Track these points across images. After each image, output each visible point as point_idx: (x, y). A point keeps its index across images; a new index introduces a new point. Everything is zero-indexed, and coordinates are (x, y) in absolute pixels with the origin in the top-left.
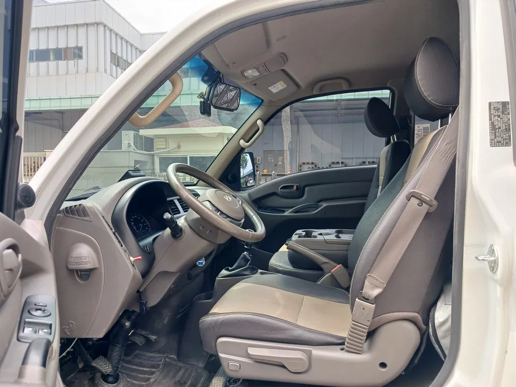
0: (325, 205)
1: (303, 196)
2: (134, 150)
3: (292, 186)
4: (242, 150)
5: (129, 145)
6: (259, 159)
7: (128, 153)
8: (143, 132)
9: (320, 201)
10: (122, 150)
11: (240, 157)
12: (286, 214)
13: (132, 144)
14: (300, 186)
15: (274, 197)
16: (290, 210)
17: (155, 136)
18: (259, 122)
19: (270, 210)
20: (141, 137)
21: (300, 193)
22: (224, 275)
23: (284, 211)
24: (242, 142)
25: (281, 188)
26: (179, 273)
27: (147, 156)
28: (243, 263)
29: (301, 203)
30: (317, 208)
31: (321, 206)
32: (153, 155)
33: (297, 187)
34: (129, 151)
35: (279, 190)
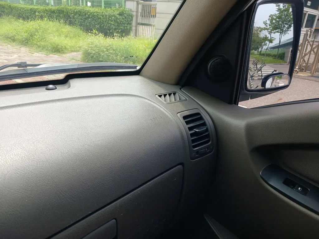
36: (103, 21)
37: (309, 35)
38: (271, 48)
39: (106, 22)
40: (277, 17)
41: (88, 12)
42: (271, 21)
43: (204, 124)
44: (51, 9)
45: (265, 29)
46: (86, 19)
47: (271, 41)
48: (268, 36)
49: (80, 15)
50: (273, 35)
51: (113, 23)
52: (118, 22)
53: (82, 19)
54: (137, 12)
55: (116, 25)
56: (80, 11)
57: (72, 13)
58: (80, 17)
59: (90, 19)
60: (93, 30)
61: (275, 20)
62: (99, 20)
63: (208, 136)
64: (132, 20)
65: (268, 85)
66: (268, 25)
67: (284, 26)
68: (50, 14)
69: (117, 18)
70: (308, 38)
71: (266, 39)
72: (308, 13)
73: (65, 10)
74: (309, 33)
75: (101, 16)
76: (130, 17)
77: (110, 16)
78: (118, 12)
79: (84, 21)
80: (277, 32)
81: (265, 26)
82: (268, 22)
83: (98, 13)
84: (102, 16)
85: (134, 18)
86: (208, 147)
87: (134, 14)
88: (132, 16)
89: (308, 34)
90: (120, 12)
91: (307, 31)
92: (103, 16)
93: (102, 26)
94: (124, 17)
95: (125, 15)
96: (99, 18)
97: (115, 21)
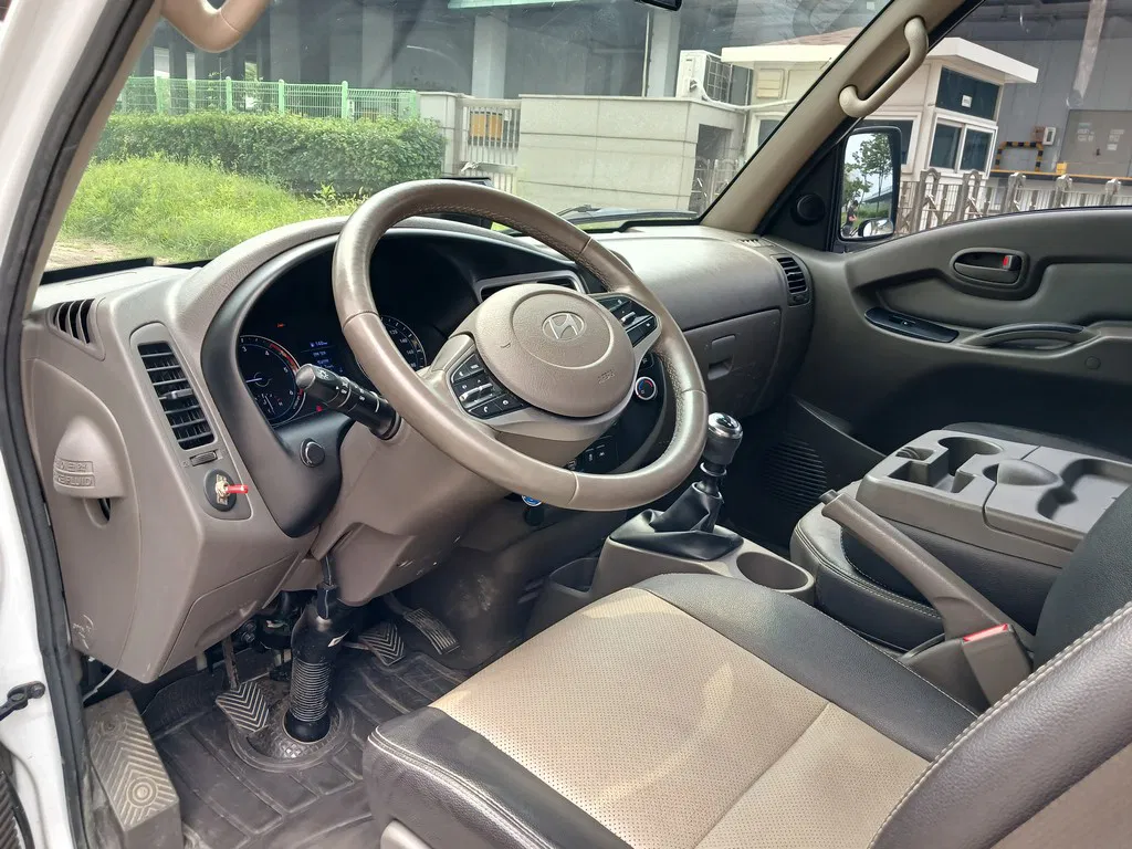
0: (1102, 335)
1: (1029, 297)
2: (703, 99)
3: (1001, 257)
4: (847, 124)
5: (693, 89)
6: (1050, 133)
7: (685, 107)
8: (731, 55)
9: (1087, 321)
10: (678, 98)
11: (843, 145)
12: (957, 345)
13: (700, 85)
14: (1028, 259)
15: (932, 285)
16: (980, 334)
17: (756, 63)
18: (913, 29)
19: (910, 325)
20: (723, 67)
21: (1021, 284)
22: (633, 535)
23: (955, 335)
24: (848, 96)
25: (961, 259)
26: (410, 539)
27: (731, 115)
28: (687, 513)
29: (1020, 316)
30: (1073, 344)
31: (1087, 337)
32: (748, 113)
33: (1017, 261)
34: (690, 102)
35: (949, 265)
36: (352, 159)
37: (971, 189)
38: (866, 202)
39: (360, 160)
40: (873, 147)
41: (300, 131)
42: (865, 154)
43: (799, 269)
44: (166, 124)
45: (856, 167)
46: (292, 152)
47: (866, 189)
48: (862, 179)
49: (270, 141)
50: (869, 177)
51: (385, 164)
52: (399, 162)
53: (278, 154)
54: (457, 129)
55: (395, 169)
56: (271, 129)
57: (243, 136)
58: (272, 148)
59: (305, 153)
60: (323, 186)
61: (870, 150)
62: (339, 155)
63: (803, 283)
64: (442, 154)
65: (867, 231)
66: (860, 160)
67: (885, 162)
68: (164, 140)
69: (397, 149)
70: (970, 196)
71: (858, 184)
72: (967, 127)
73: (218, 127)
74: (971, 183)
75: (345, 144)
76: (437, 146)
77: (373, 145)
78: (400, 132)
79: (286, 159)
80: (875, 172)
81: (855, 162)
82: (860, 155)
83: (333, 136)
84: (348, 143)
85: (449, 150)
86: (804, 295)
87: (449, 135)
88: (441, 142)
89: (968, 187)
90: (405, 132)
91: (966, 178)
92: (351, 143)
93: (348, 173)
94: (418, 146)
95: (423, 140)
96: (337, 149)
97: (390, 157)
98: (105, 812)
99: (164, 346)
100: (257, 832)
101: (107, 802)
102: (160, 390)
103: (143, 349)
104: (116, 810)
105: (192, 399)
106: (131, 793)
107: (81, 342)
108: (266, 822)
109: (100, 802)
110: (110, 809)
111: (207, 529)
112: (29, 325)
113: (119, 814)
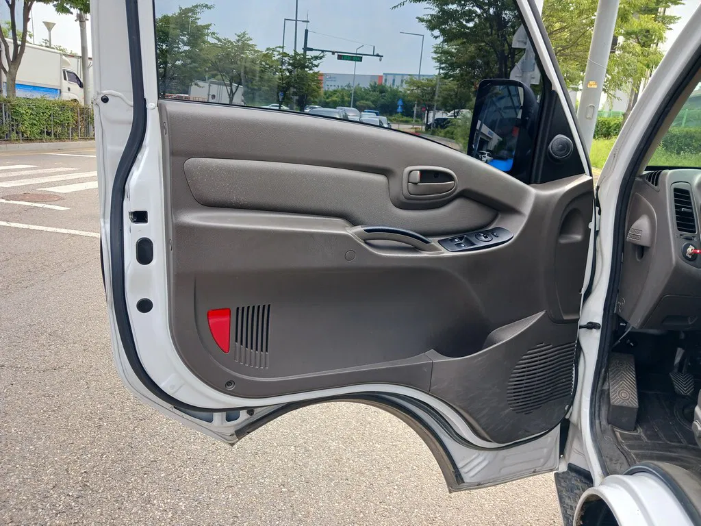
98: (606, 393)
99: (687, 192)
100: (669, 442)
101: (609, 389)
102: (677, 207)
103: (676, 190)
104: (611, 395)
105: (692, 214)
106: (619, 392)
107: (654, 186)
108: (674, 442)
109: (606, 387)
110: (609, 393)
111: (677, 262)
112: (638, 179)
113: (612, 396)
